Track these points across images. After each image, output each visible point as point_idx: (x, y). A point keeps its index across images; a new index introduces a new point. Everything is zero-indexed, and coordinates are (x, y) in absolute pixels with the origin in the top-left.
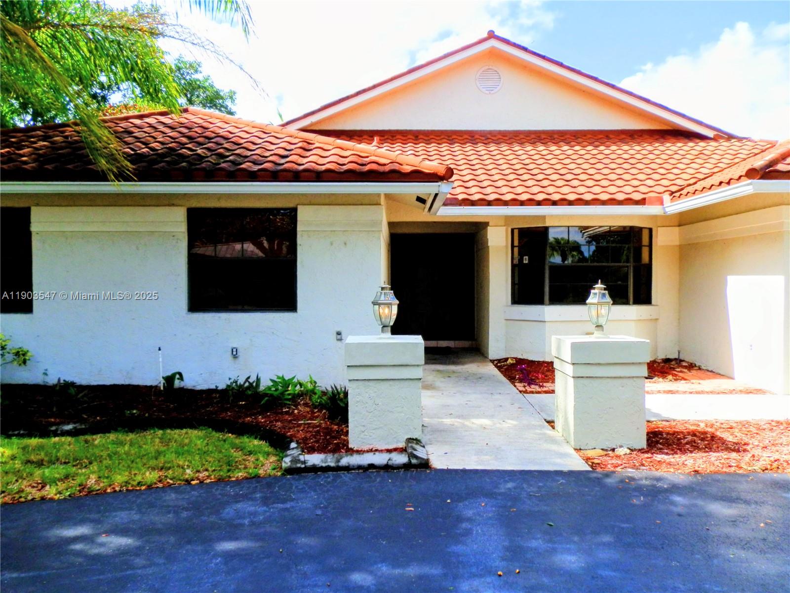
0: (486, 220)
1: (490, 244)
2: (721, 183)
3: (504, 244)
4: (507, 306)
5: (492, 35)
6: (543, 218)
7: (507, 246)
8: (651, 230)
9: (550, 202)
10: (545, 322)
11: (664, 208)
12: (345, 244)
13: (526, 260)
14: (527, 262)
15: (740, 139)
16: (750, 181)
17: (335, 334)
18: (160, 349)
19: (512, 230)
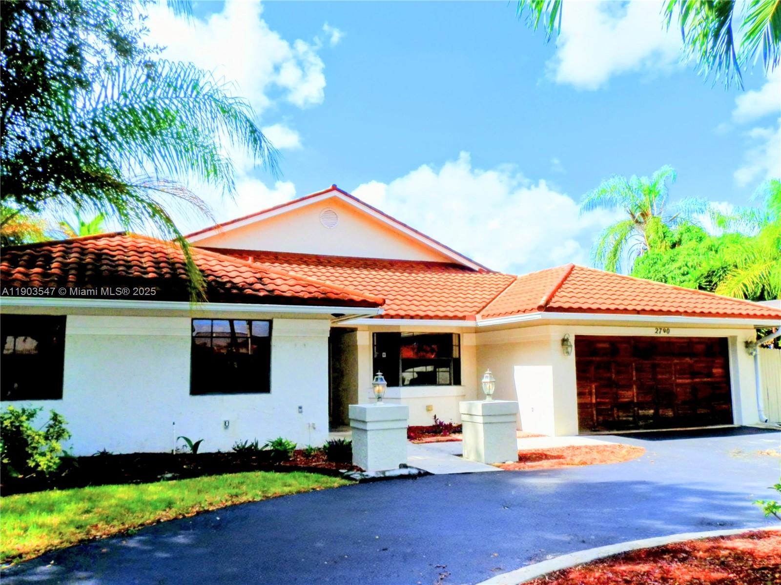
0: (356, 327)
1: (358, 344)
2: (519, 311)
3: (368, 344)
4: (371, 388)
5: (334, 188)
6: (398, 326)
7: (370, 344)
8: (459, 335)
9: (409, 317)
10: (399, 399)
11: (477, 323)
12: (305, 345)
13: (384, 355)
14: (385, 356)
15: (494, 273)
16: (540, 312)
17: (298, 408)
18: (174, 424)
19: (373, 334)
